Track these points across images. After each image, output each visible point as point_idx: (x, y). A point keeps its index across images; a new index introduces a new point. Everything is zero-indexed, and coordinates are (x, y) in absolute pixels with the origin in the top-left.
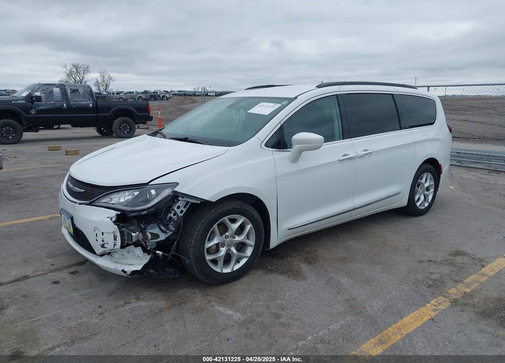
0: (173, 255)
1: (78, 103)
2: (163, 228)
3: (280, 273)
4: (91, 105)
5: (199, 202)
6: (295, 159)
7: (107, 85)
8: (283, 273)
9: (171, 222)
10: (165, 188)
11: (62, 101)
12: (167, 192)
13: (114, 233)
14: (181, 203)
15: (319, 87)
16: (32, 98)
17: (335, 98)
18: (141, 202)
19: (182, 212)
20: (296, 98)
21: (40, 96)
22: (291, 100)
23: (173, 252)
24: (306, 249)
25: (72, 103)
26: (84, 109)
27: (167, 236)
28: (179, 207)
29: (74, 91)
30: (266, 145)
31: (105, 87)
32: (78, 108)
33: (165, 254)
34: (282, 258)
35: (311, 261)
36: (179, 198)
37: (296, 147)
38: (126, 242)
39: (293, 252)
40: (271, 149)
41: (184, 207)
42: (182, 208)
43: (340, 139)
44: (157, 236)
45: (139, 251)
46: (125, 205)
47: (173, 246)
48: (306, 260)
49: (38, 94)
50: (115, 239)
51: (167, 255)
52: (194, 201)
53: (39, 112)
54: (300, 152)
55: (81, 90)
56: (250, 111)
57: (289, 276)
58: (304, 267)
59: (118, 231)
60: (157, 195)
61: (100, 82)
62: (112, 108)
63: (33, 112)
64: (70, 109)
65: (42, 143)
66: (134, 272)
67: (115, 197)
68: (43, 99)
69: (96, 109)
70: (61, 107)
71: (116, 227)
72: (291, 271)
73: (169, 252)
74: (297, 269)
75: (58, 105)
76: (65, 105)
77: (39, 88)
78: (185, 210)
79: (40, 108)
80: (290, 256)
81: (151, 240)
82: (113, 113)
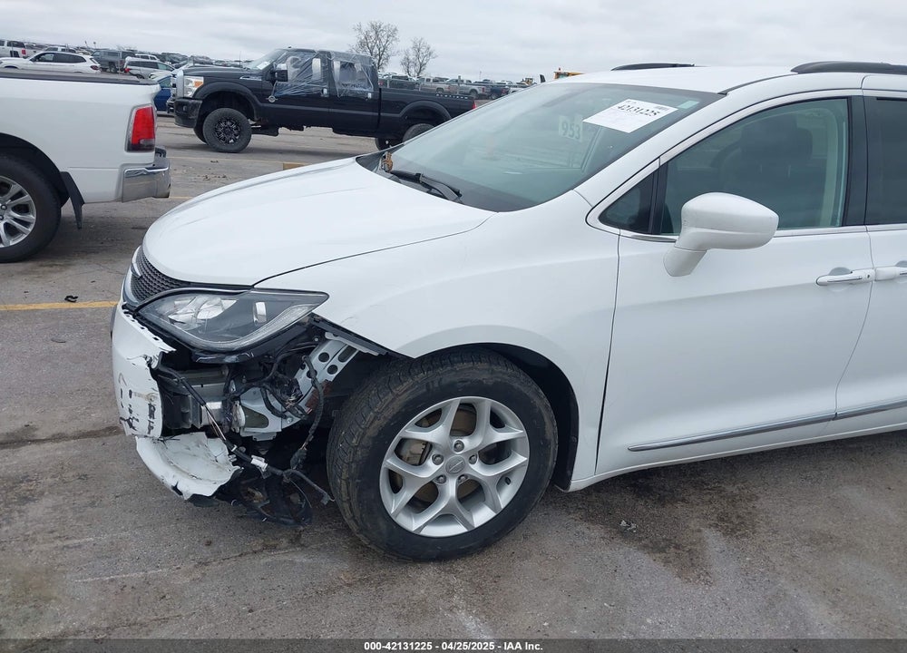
0: (293, 475)
1: (348, 88)
2: (275, 403)
3: (645, 546)
4: (370, 95)
5: (375, 354)
6: (685, 266)
7: (422, 65)
8: (655, 548)
9: (290, 395)
10: (293, 303)
11: (321, 83)
12: (295, 314)
13: (150, 398)
14: (332, 346)
15: (801, 70)
16: (273, 73)
17: (843, 105)
18: (228, 330)
19: (332, 369)
20: (724, 94)
21: (286, 71)
22: (706, 99)
23: (293, 470)
24: (730, 489)
25: (338, 88)
26: (358, 101)
27: (285, 426)
28: (324, 357)
29: (347, 66)
30: (604, 218)
31: (418, 68)
32: (346, 97)
33: (274, 470)
34: (662, 501)
35: (733, 527)
36: (327, 335)
37: (689, 234)
38: (191, 421)
39: (692, 490)
40: (616, 231)
41: (341, 359)
42: (335, 361)
43: (833, 224)
44: (263, 421)
45: (218, 448)
46: (194, 331)
47: (296, 455)
48: (722, 520)
49: (282, 66)
50: (152, 414)
51: (279, 472)
52: (365, 350)
53: (282, 99)
54: (700, 250)
55: (358, 67)
56: (588, 120)
57: (666, 562)
58: (714, 542)
59: (159, 396)
60: (271, 316)
61: (411, 58)
62: (407, 105)
63: (272, 99)
64: (334, 100)
65: (280, 155)
66: (197, 499)
67: (185, 305)
68: (290, 77)
69: (379, 103)
70: (319, 94)
71: (154, 384)
72: (677, 547)
73: (285, 466)
74: (692, 544)
75: (315, 89)
76: (325, 91)
77: (286, 57)
78: (341, 366)
79: (285, 93)
80: (683, 500)
81: (244, 427)
82: (406, 113)
